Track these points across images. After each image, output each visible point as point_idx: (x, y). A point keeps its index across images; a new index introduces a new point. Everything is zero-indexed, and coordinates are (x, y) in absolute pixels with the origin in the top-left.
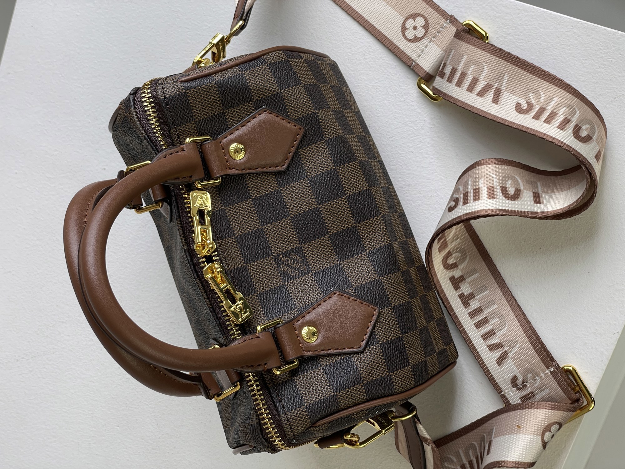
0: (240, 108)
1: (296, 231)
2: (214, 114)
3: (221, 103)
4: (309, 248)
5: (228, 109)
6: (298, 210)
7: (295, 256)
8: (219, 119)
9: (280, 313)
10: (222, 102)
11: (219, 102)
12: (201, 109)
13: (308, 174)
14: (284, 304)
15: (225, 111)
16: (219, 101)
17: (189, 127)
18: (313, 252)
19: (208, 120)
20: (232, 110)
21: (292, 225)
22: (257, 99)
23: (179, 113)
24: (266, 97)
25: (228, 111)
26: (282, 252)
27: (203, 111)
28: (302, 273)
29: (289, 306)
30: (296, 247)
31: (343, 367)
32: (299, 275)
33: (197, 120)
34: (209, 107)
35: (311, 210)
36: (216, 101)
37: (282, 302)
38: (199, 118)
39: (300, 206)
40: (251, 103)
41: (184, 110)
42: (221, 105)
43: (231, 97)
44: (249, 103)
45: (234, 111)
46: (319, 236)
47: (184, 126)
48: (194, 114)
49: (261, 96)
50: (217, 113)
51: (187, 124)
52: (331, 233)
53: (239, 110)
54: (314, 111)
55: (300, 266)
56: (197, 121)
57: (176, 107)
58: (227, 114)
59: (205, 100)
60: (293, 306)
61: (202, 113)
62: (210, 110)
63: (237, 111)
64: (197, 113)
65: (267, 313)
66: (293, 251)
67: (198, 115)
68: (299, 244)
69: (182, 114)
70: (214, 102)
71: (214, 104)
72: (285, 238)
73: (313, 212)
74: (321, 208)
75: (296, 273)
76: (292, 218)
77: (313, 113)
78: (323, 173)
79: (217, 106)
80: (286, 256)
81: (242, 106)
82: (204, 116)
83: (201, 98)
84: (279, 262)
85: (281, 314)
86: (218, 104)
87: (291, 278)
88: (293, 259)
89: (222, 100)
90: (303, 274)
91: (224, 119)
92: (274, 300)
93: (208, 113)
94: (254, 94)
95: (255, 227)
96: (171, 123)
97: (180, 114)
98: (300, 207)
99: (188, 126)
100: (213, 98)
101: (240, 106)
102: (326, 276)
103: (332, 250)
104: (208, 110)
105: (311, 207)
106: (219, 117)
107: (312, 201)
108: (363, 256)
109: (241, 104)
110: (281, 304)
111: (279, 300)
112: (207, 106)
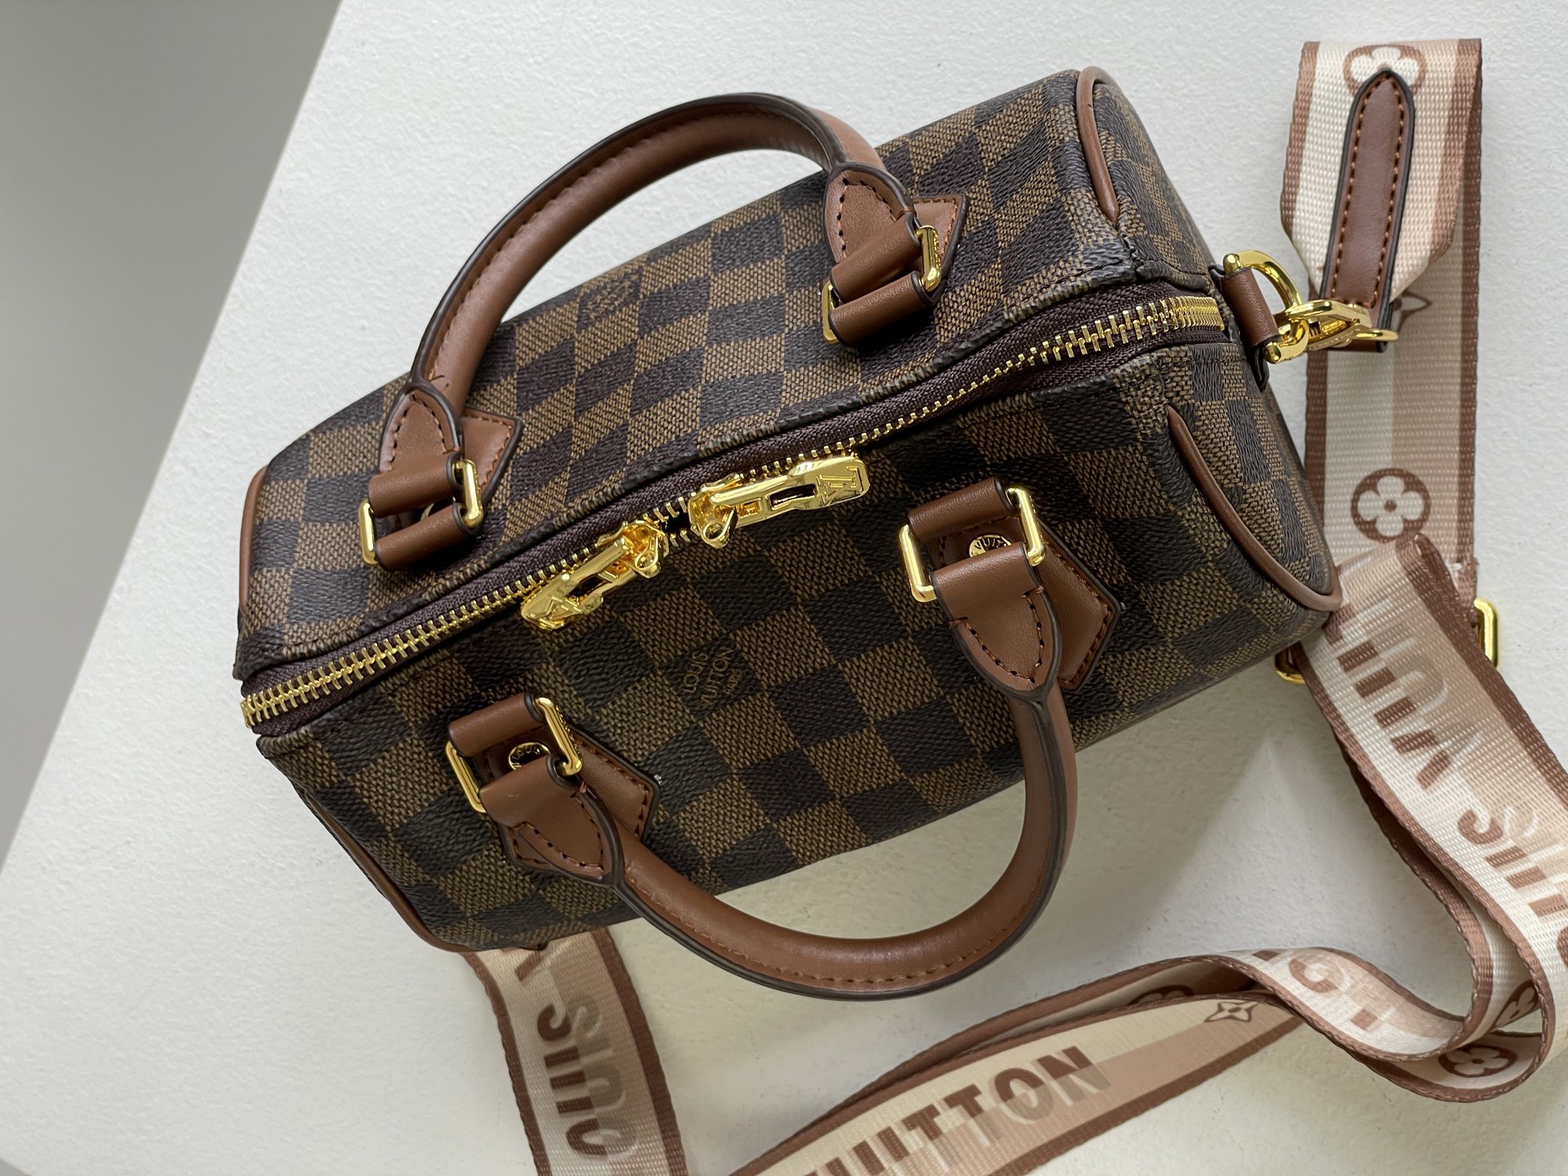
0: (1112, 554)
1: (800, 679)
4: (762, 707)
6: (858, 680)
7: (734, 681)
9: (577, 678)
10: (1120, 520)
11: (1119, 513)
12: (1095, 471)
14: (603, 680)
18: (754, 717)
21: (814, 669)
22: (1140, 593)
24: (1147, 612)
25: (1102, 527)
26: (742, 651)
28: (692, 700)
29: (599, 693)
30: (760, 681)
31: (463, 831)
32: (688, 694)
33: (1066, 460)
35: (861, 709)
37: (607, 673)
39: (868, 683)
40: (1130, 578)
43: (1137, 540)
44: (1127, 574)
46: (796, 727)
50: (1091, 504)
52: (806, 753)
55: (710, 693)
60: (599, 703)
65: (571, 648)
66: (747, 674)
68: (769, 686)
72: (778, 655)
73: (856, 715)
74: (869, 731)
75: (691, 688)
76: (836, 666)
80: (732, 661)
84: (712, 648)
85: (573, 681)
87: (676, 679)
88: (728, 677)
90: (691, 704)
92: (609, 654)
95: (796, 588)
98: (864, 684)
102: (692, 754)
103: (765, 755)
105: (869, 708)
107: (884, 710)
108: (761, 818)
110: (600, 674)
111: (611, 665)
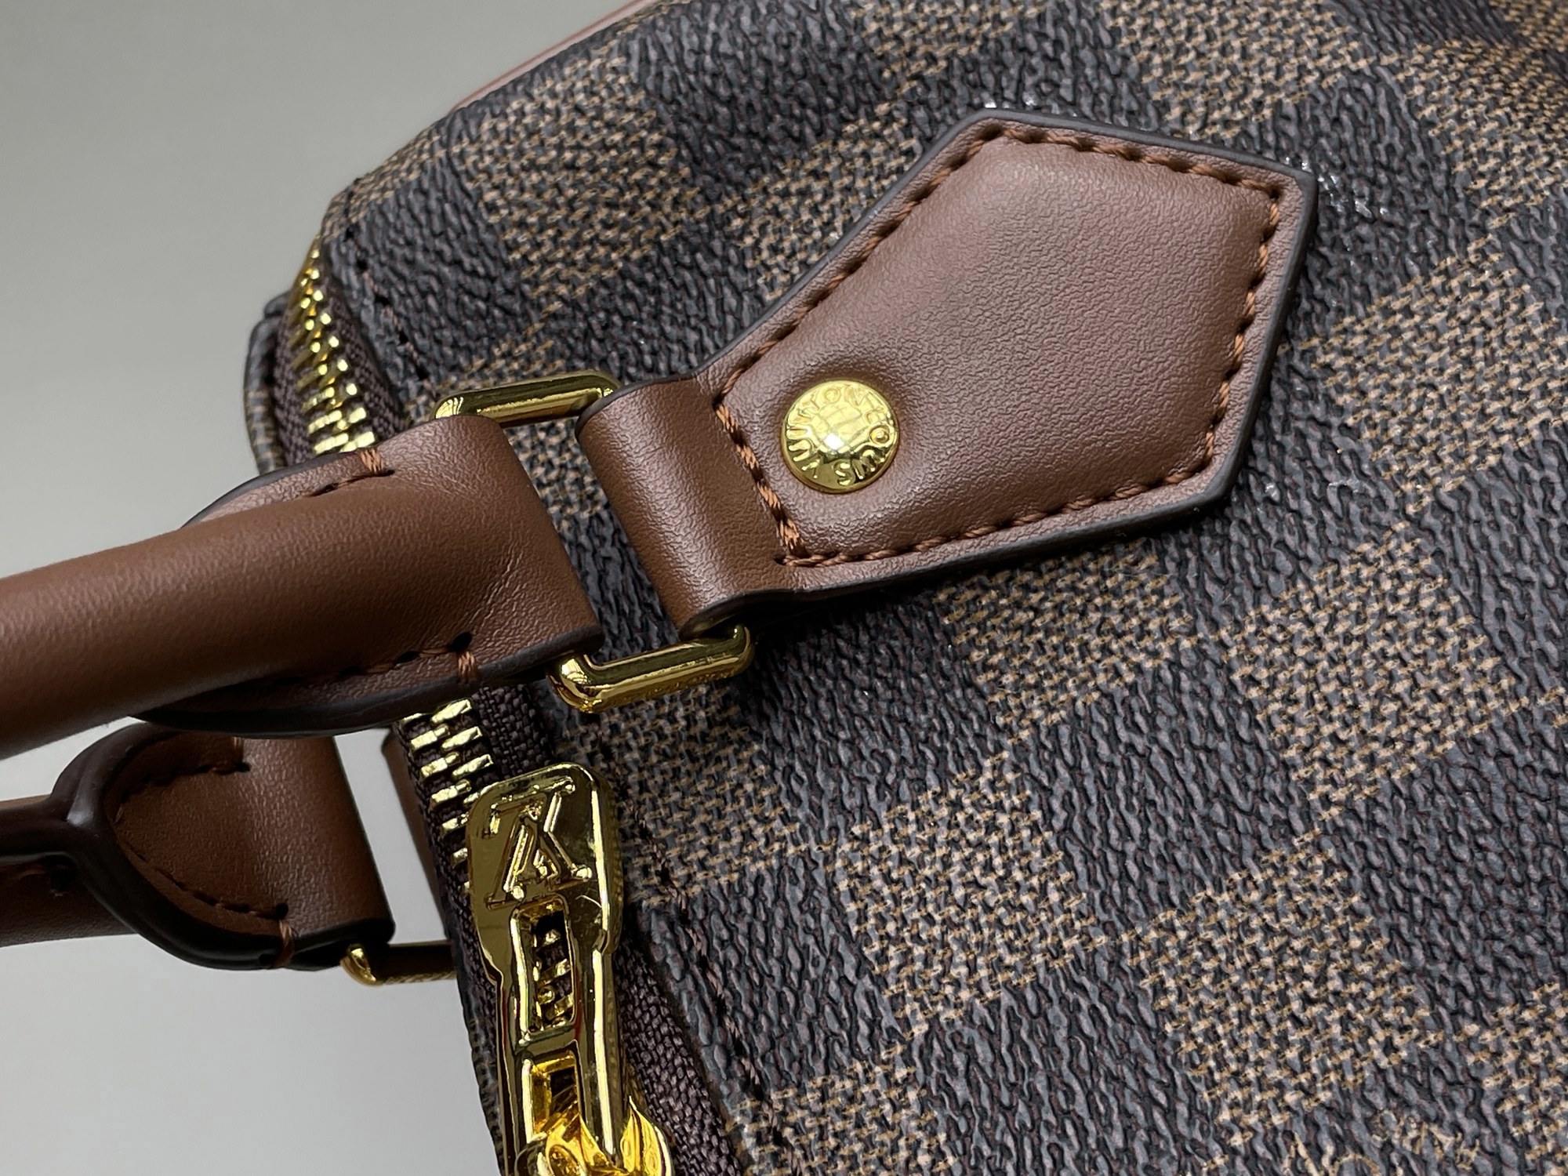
0: (816, 163)
2: (657, 244)
3: (679, 157)
5: (739, 186)
8: (694, 267)
10: (684, 153)
11: (663, 160)
12: (560, 233)
13: (1408, 487)
15: (720, 209)
16: (660, 147)
17: (516, 366)
19: (628, 296)
20: (765, 190)
22: (918, 77)
23: (432, 291)
24: (981, 48)
25: (745, 200)
27: (576, 244)
33: (557, 306)
34: (612, 205)
36: (643, 151)
38: (563, 290)
40: (882, 108)
41: (457, 263)
42: (685, 171)
43: (731, 101)
44: (872, 117)
45: (785, 194)
47: (478, 363)
48: (526, 274)
49: (947, 48)
50: (672, 232)
51: (496, 352)
53: (815, 174)
54: (1362, 64)
56: (554, 316)
57: (411, 263)
58: (737, 223)
59: (571, 166)
61: (579, 256)
62: (625, 226)
63: (803, 183)
64: (546, 262)
67: (556, 276)
69: (451, 294)
70: (632, 165)
71: (637, 176)
77: (1358, 73)
78: (1520, 454)
79: (662, 181)
81: (827, 145)
82: (595, 269)
83: (543, 160)
86: (662, 173)
89: (679, 137)
91: (726, 260)
93: (614, 246)
94: (888, 46)
96: (395, 366)
97: (442, 300)
99: (508, 355)
100: (618, 137)
101: (818, 148)
104: (606, 225)
106: (693, 253)
109: (819, 134)
112: (593, 202)
